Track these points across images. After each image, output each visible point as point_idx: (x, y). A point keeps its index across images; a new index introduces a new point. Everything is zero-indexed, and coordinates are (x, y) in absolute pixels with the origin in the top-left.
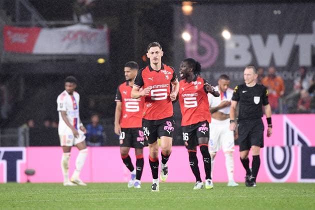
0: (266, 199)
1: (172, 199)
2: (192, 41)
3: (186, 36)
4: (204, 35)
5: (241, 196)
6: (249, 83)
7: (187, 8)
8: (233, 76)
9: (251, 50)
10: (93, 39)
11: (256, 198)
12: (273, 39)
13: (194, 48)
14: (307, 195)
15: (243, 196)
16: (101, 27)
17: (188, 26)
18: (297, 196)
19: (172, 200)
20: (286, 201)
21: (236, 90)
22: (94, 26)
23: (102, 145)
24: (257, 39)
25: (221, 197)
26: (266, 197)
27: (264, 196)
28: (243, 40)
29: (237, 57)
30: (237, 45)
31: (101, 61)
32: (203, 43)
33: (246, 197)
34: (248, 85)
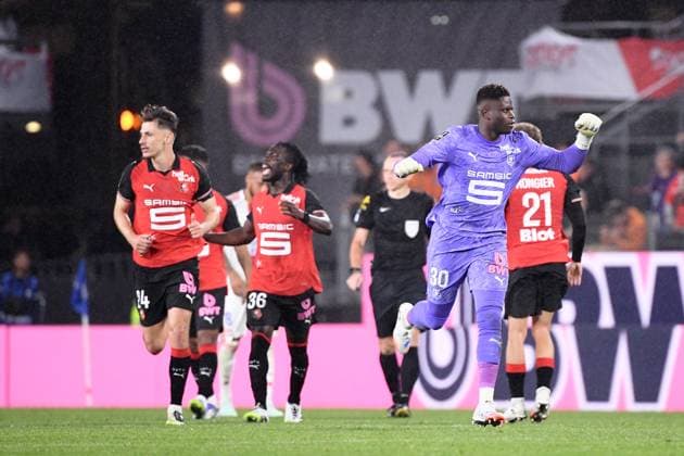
0: (412, 447)
1: (197, 446)
2: (245, 82)
3: (231, 73)
4: (271, 70)
5: (354, 440)
6: (394, 190)
7: (234, 8)
8: (339, 164)
9: (380, 105)
10: (14, 76)
11: (388, 444)
12: (430, 80)
13: (250, 99)
14: (505, 439)
15: (359, 441)
16: (35, 49)
17: (236, 49)
18: (483, 440)
19: (196, 449)
20: (457, 451)
21: (366, 205)
22: (18, 46)
23: (35, 322)
24: (393, 81)
25: (309, 441)
26: (411, 443)
27: (407, 441)
28: (363, 83)
29: (349, 122)
30: (348, 94)
31: (33, 127)
32: (269, 88)
33: (365, 441)
34: (393, 195)
